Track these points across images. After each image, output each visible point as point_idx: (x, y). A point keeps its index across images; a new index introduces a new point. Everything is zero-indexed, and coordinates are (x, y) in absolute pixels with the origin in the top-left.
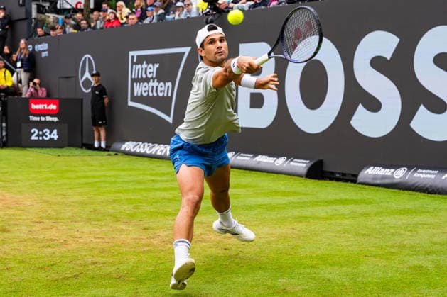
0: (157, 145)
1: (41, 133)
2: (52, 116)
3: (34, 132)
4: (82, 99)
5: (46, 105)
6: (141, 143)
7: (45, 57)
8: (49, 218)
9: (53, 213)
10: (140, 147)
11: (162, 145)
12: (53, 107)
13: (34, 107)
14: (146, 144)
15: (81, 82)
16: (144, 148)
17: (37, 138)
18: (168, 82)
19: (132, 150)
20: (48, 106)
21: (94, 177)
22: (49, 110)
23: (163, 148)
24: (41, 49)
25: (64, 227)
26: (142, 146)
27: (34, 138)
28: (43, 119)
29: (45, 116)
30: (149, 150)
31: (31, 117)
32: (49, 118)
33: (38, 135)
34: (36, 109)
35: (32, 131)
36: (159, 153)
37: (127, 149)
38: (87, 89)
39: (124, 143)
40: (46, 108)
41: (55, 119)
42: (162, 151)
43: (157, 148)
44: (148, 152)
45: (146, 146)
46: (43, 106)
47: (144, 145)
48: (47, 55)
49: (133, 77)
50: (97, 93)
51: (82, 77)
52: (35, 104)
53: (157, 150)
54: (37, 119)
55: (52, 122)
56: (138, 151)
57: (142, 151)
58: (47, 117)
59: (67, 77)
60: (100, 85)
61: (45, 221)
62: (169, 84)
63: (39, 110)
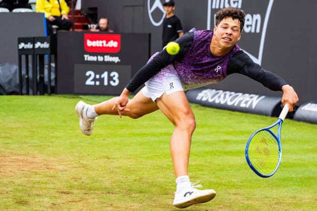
0: (240, 94)
1: (98, 76)
2: (112, 55)
3: (90, 75)
4: (150, 35)
5: (104, 42)
6: (221, 92)
8: (81, 188)
9: (87, 181)
10: (219, 97)
11: (247, 95)
12: (113, 44)
13: (90, 43)
14: (228, 93)
15: (150, 12)
16: (225, 98)
17: (93, 83)
18: (256, 14)
19: (211, 100)
20: (107, 43)
21: (153, 135)
22: (108, 47)
23: (248, 99)
25: (96, 200)
26: (222, 96)
27: (89, 82)
28: (100, 59)
29: (103, 55)
30: (231, 100)
31: (86, 56)
32: (108, 58)
33: (95, 80)
34: (92, 47)
35: (88, 74)
36: (243, 105)
37: (204, 99)
38: (157, 21)
39: (201, 92)
40: (105, 45)
41: (116, 59)
42: (246, 102)
43: (241, 99)
44: (230, 103)
45: (227, 96)
46: (101, 42)
47: (225, 95)
49: (214, 7)
50: (169, 26)
51: (151, 6)
52: (92, 40)
53: (240, 102)
54: (94, 58)
55: (113, 63)
56: (217, 102)
57: (223, 102)
58: (106, 57)
59: (133, 6)
60: (174, 16)
61: (75, 191)
62: (258, 17)
63: (96, 47)
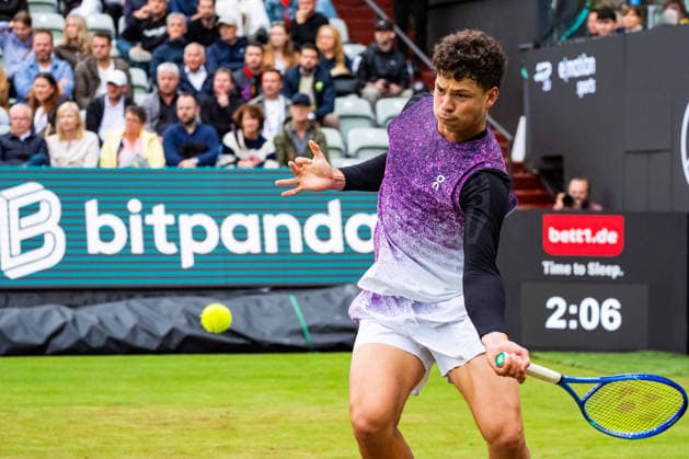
1: (573, 309)
2: (605, 262)
3: (556, 307)
5: (588, 232)
7: (587, 96)
12: (608, 237)
13: (555, 236)
15: (687, 164)
17: (562, 324)
20: (594, 234)
22: (597, 244)
24: (577, 74)
27: (554, 322)
28: (579, 270)
29: (584, 261)
31: (546, 264)
32: (596, 269)
33: (567, 316)
34: (560, 244)
35: (551, 303)
40: (589, 239)
41: (614, 271)
46: (579, 233)
48: (593, 90)
52: (560, 228)
54: (564, 269)
55: (606, 279)
58: (591, 265)
59: (648, 152)
